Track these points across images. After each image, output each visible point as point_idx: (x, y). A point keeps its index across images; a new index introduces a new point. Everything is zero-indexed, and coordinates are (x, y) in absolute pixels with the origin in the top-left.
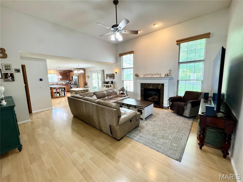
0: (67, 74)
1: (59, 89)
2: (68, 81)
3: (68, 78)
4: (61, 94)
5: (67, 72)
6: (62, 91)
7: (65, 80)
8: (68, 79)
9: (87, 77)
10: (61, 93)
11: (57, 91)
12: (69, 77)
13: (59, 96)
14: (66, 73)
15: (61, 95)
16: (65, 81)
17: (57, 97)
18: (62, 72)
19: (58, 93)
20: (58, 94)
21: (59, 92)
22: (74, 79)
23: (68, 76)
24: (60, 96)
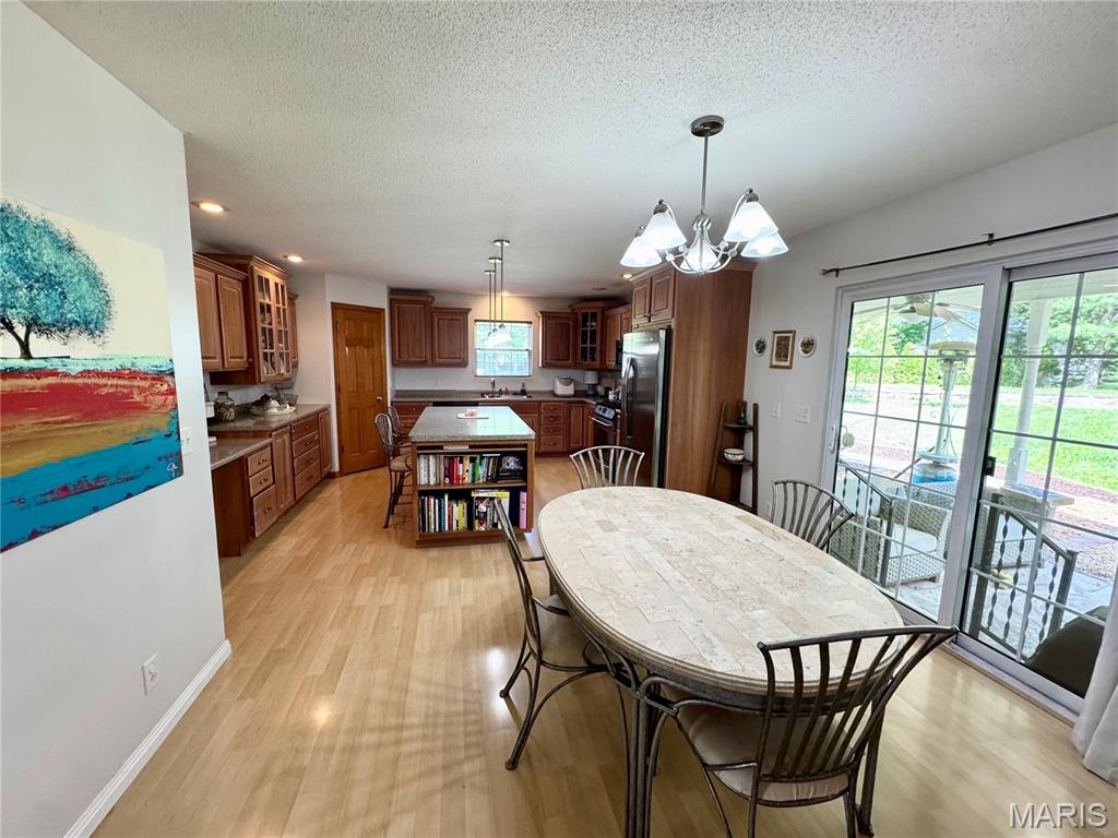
0: (592, 325)
1: (472, 460)
2: (590, 378)
3: (593, 350)
4: (482, 507)
5: (591, 308)
6: (495, 480)
7: (576, 366)
8: (593, 359)
9: (761, 347)
10: (482, 499)
11: (450, 472)
12: (597, 345)
13: (463, 523)
14: (585, 316)
15: (483, 518)
16: (575, 374)
17: (446, 540)
18: (562, 307)
19: (460, 495)
20: (459, 511)
21: (469, 491)
22: (625, 365)
23: (593, 340)
24: (470, 525)
